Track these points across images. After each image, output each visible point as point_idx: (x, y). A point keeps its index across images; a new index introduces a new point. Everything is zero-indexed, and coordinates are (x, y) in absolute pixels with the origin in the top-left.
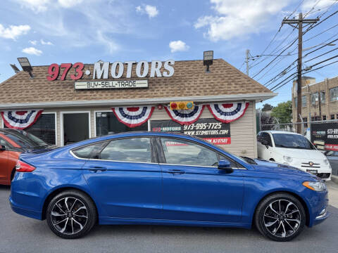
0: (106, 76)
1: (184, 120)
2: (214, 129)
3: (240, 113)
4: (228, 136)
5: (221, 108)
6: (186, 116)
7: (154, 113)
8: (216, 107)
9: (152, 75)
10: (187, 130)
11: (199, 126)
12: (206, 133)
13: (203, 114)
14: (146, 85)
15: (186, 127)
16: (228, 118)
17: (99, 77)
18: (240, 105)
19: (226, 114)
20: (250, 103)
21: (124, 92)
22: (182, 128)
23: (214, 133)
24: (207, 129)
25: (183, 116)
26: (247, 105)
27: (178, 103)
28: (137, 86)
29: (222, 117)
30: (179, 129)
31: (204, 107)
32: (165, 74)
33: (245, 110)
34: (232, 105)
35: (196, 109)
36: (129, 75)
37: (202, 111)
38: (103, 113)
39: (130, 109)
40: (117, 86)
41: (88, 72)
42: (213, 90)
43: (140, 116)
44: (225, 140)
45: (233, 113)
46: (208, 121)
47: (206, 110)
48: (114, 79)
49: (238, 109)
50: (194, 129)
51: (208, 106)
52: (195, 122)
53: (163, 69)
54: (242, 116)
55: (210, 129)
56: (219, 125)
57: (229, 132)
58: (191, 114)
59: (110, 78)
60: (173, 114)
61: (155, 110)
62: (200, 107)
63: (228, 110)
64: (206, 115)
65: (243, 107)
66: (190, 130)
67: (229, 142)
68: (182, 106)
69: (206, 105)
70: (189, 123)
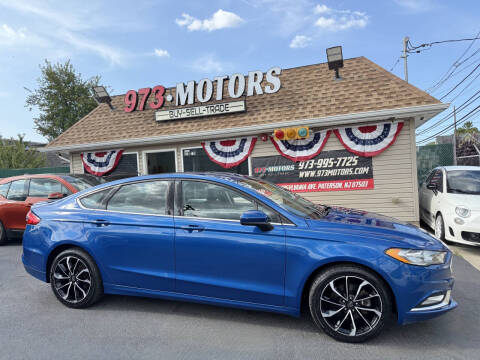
0: (191, 101)
1: (299, 154)
2: (345, 167)
3: (387, 141)
4: (369, 176)
5: (357, 133)
6: (301, 148)
7: (256, 147)
8: (349, 132)
9: (250, 93)
10: (303, 170)
11: (321, 163)
12: (333, 173)
13: (327, 145)
14: (242, 108)
15: (301, 166)
16: (368, 149)
17: (183, 102)
18: (387, 127)
19: (364, 142)
20: (405, 124)
21: (214, 121)
22: (297, 167)
23: (345, 172)
24: (334, 167)
25: (295, 148)
26: (400, 126)
27: (284, 131)
28: (231, 110)
29: (358, 148)
30: (292, 168)
31: (328, 133)
32: (268, 90)
33: (396, 135)
34: (374, 128)
35: (317, 138)
36: (219, 97)
37: (325, 141)
38: (191, 150)
39: (224, 143)
40: (205, 113)
41: (169, 98)
42: (342, 105)
43: (236, 153)
44: (364, 183)
45: (375, 141)
46: (335, 154)
47: (333, 139)
48: (202, 104)
49: (385, 134)
50: (315, 168)
51: (337, 132)
52: (315, 157)
53: (264, 82)
54: (391, 145)
55: (340, 167)
56: (354, 160)
57: (371, 171)
58: (310, 146)
59: (196, 103)
60: (282, 147)
61: (257, 143)
62: (323, 135)
63: (368, 136)
64: (333, 146)
65: (393, 130)
66: (307, 170)
67: (371, 186)
68: (292, 134)
69: (333, 131)
70: (306, 159)
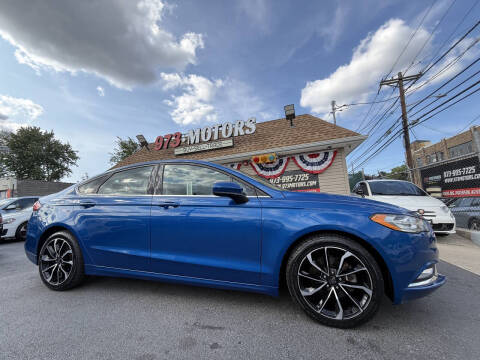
0: (197, 141)
1: (270, 173)
2: (301, 181)
3: (327, 163)
4: (317, 187)
5: (307, 158)
6: (271, 170)
8: (302, 158)
9: (236, 134)
11: (284, 179)
12: (293, 185)
13: (288, 167)
14: (231, 144)
16: (315, 168)
17: (192, 142)
18: (327, 154)
19: (312, 164)
20: (338, 151)
21: (213, 153)
23: (301, 184)
24: (293, 181)
25: (267, 170)
26: (335, 153)
27: (260, 157)
28: (224, 145)
29: (309, 168)
31: (288, 159)
32: (247, 132)
33: (333, 159)
34: (318, 155)
35: (281, 163)
36: (216, 137)
37: (286, 165)
40: (207, 148)
41: (184, 140)
42: (296, 141)
45: (319, 164)
46: (294, 173)
47: (291, 163)
48: (205, 143)
49: (325, 159)
50: (281, 183)
51: (293, 158)
52: (281, 175)
53: (245, 128)
54: (330, 165)
55: (297, 181)
56: (306, 176)
57: (318, 183)
58: (276, 168)
59: (201, 142)
60: (258, 169)
61: (241, 167)
62: (285, 160)
63: (314, 160)
64: (292, 167)
65: (331, 156)
68: (264, 159)
69: (291, 157)
70: (275, 177)
